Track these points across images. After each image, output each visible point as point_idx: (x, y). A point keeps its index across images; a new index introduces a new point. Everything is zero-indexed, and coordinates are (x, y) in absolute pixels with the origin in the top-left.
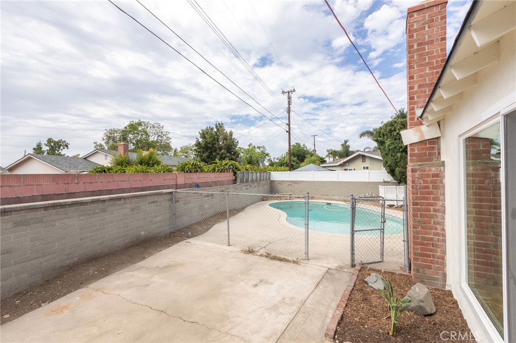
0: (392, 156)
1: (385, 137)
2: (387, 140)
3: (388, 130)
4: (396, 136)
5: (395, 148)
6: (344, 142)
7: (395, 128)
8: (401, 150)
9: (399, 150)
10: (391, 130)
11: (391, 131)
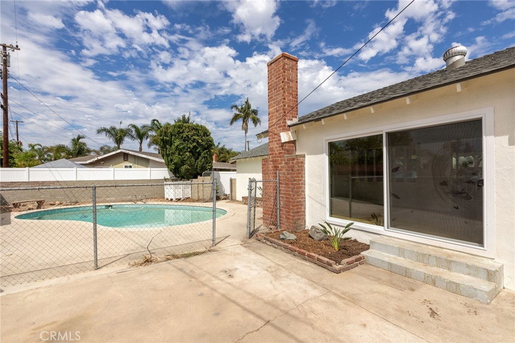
0: (179, 154)
1: (173, 137)
2: (175, 139)
3: (176, 131)
4: (185, 137)
5: (184, 148)
6: (76, 137)
7: (183, 130)
8: (189, 150)
9: (187, 150)
10: (179, 131)
11: (179, 133)
